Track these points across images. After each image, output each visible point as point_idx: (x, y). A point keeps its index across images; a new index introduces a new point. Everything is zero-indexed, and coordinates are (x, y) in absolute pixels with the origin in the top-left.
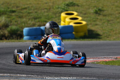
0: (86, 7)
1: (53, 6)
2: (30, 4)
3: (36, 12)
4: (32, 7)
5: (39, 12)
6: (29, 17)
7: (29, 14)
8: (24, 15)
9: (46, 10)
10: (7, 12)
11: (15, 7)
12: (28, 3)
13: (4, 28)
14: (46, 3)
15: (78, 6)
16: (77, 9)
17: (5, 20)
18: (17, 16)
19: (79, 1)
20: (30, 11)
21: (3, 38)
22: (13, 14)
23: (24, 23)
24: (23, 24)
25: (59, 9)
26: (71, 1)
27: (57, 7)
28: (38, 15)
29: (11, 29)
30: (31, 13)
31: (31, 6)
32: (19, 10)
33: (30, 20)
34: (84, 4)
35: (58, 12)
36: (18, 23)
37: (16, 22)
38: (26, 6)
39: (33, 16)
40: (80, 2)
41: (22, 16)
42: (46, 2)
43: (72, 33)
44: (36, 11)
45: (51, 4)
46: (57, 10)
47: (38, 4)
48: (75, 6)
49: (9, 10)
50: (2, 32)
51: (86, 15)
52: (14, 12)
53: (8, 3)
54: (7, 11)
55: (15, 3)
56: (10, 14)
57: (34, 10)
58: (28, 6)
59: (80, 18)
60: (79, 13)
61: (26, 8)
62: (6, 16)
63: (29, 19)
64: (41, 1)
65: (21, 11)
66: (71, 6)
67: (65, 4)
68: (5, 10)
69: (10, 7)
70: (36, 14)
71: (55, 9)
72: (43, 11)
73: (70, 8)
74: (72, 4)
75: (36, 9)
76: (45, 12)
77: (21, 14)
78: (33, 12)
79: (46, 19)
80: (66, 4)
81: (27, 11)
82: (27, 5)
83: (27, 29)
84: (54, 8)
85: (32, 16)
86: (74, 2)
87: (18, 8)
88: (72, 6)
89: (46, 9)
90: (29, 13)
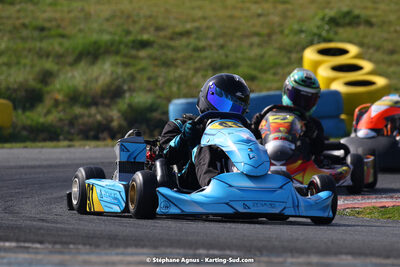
0: (398, 28)
1: (281, 25)
2: (205, 18)
3: (222, 47)
4: (208, 28)
5: (233, 45)
6: (198, 65)
7: (196, 54)
8: (180, 55)
9: (256, 40)
10: (122, 47)
11: (152, 29)
12: (198, 13)
13: (107, 101)
14: (259, 15)
15: (369, 23)
16: (365, 36)
17: (112, 73)
18: (155, 59)
19: (376, 9)
20: (202, 44)
21: (101, 136)
22: (143, 53)
23: (179, 84)
24: (175, 88)
25: (303, 36)
26: (345, 9)
27: (296, 27)
28: (227, 56)
29: (130, 106)
30: (204, 49)
31: (205, 24)
32: (165, 37)
33: (199, 75)
34: (392, 17)
35: (297, 44)
36: (157, 85)
37: (149, 79)
38: (189, 26)
39: (208, 61)
40: (379, 13)
41: (173, 60)
42: (260, 11)
43: (338, 116)
44: (221, 41)
45: (276, 19)
46: (296, 39)
47: (231, 17)
48: (358, 24)
49: (131, 38)
50: (101, 113)
51: (395, 57)
52: (144, 45)
53: (129, 17)
54: (120, 43)
55: (150, 17)
56: (133, 52)
57: (214, 39)
58: (196, 24)
59: (367, 66)
60: (371, 51)
61: (187, 33)
62: (118, 59)
63: (197, 70)
64: (242, 9)
65: (172, 43)
66: (343, 25)
67: (323, 19)
68: (117, 38)
69: (135, 29)
70: (221, 52)
71: (287, 36)
72: (246, 43)
73: (341, 30)
74: (347, 20)
75: (224, 35)
76: (251, 45)
77: (170, 54)
78: (211, 46)
79: (255, 68)
80: (327, 19)
81: (193, 41)
82: (194, 21)
83: (182, 104)
84: (286, 32)
85: (206, 58)
86: (357, 12)
87: (162, 34)
88: (350, 24)
89: (257, 34)
90: (197, 49)
